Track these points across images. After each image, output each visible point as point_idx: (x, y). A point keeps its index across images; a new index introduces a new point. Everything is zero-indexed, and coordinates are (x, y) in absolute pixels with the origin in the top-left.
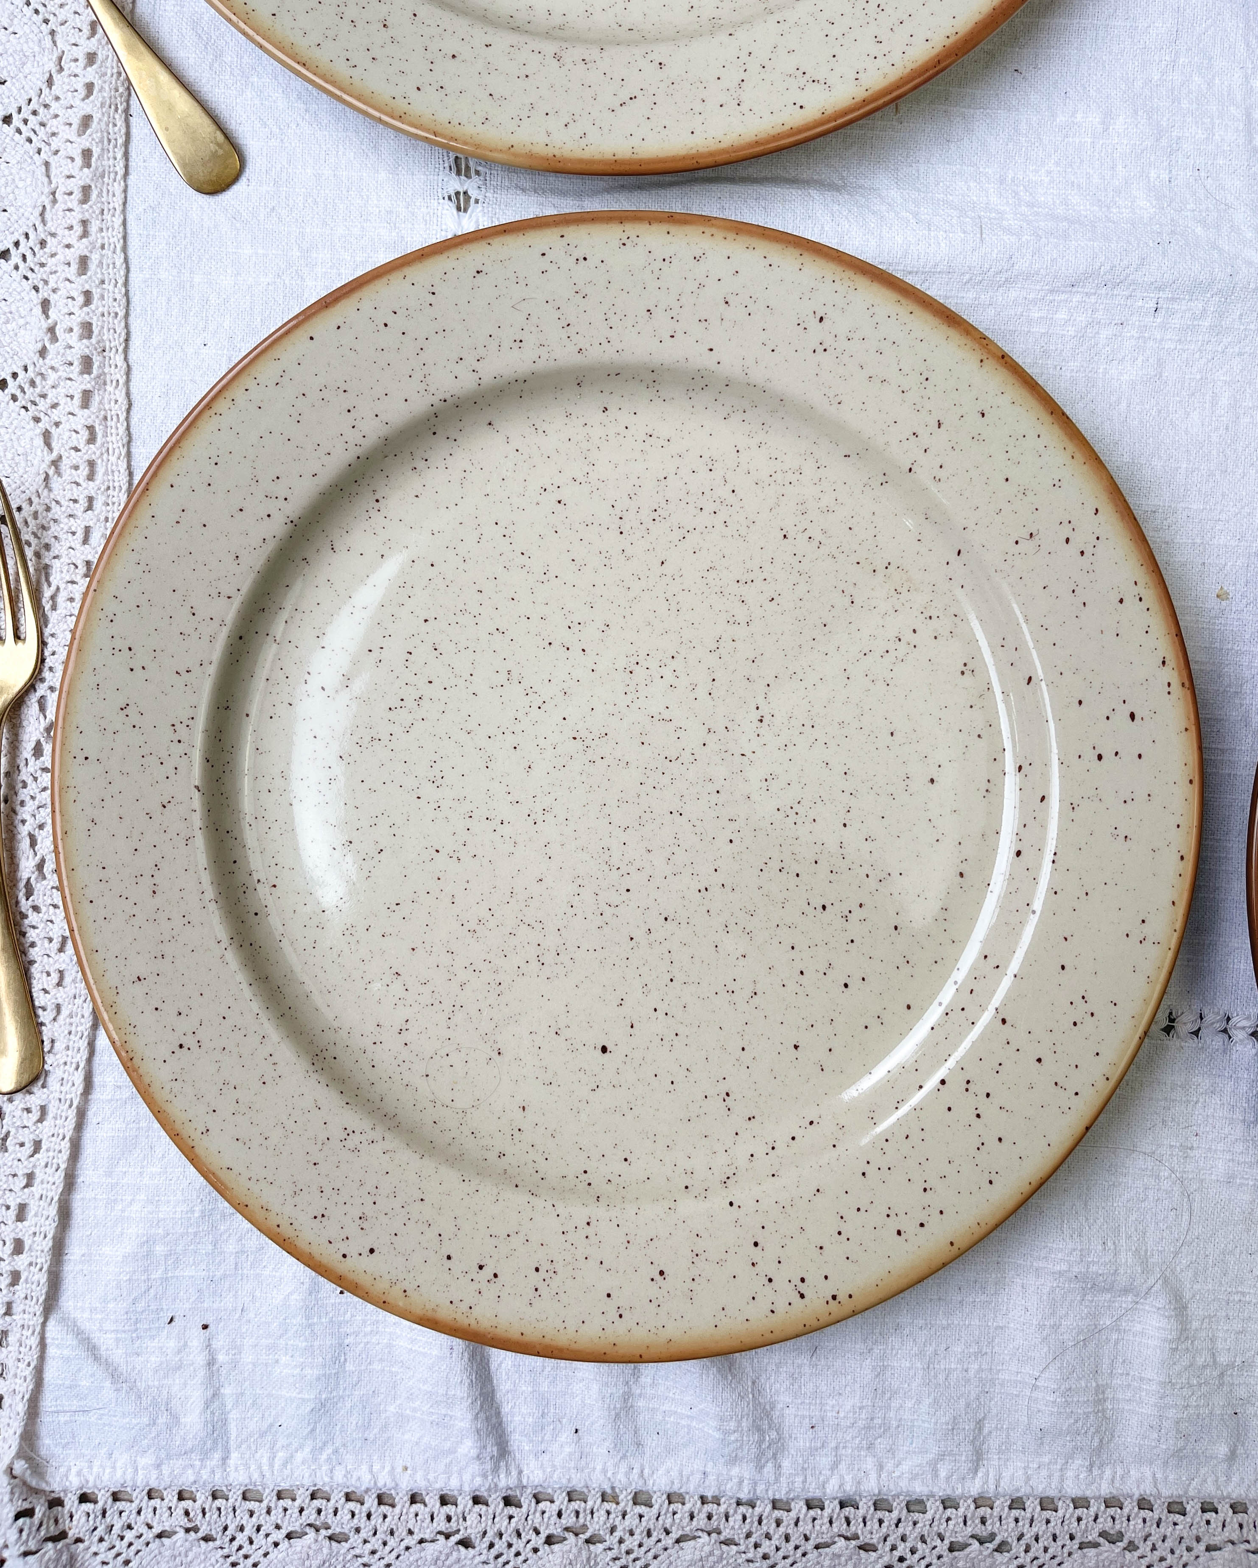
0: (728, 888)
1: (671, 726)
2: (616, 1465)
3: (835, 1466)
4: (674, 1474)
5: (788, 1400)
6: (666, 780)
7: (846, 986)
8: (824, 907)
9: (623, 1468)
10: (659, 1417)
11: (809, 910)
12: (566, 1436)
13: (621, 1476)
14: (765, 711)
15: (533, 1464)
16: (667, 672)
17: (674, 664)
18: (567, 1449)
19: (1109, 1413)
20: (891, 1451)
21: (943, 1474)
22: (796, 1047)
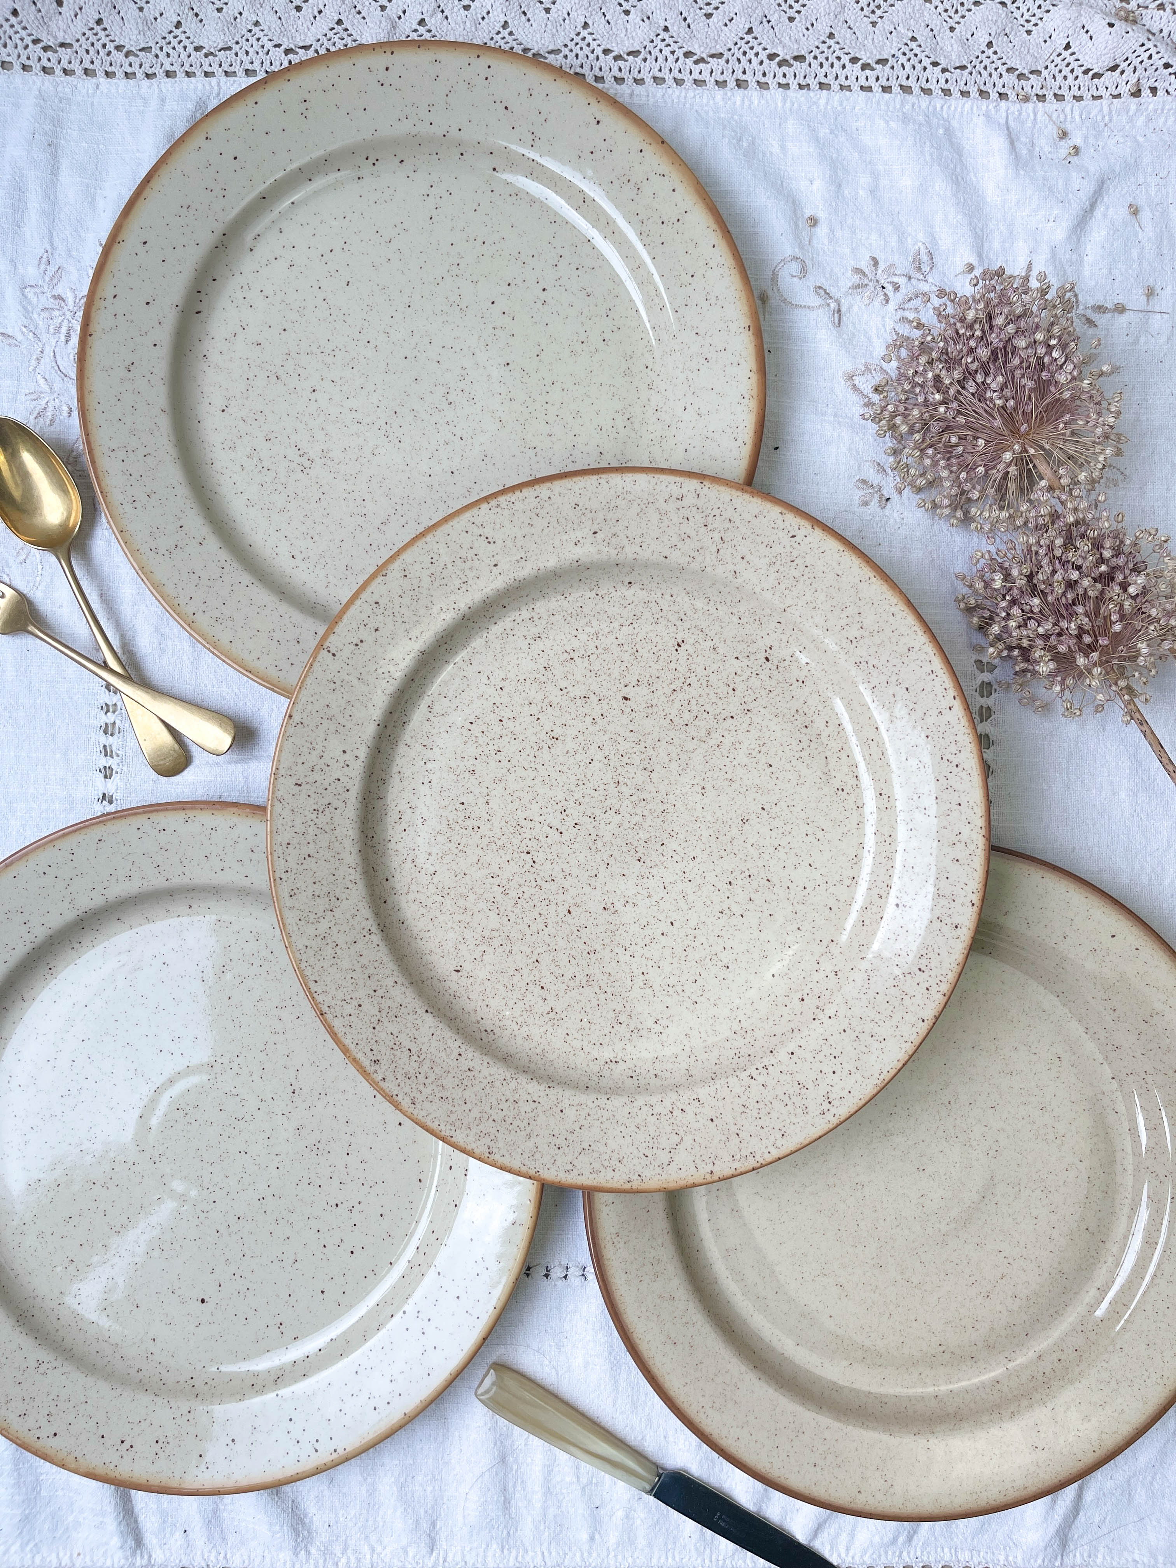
0: (277, 1197)
1: (238, 1099)
2: (210, 1552)
3: (344, 1551)
4: (246, 1557)
5: (315, 1512)
6: (236, 1131)
7: (352, 1252)
8: (337, 1205)
9: (214, 1553)
10: (236, 1523)
11: (328, 1207)
12: (179, 1534)
13: (212, 1558)
14: (296, 1086)
15: (159, 1552)
16: (234, 1066)
17: (238, 1060)
18: (179, 1543)
19: (513, 1515)
20: (379, 1541)
21: (411, 1554)
22: (323, 1292)
